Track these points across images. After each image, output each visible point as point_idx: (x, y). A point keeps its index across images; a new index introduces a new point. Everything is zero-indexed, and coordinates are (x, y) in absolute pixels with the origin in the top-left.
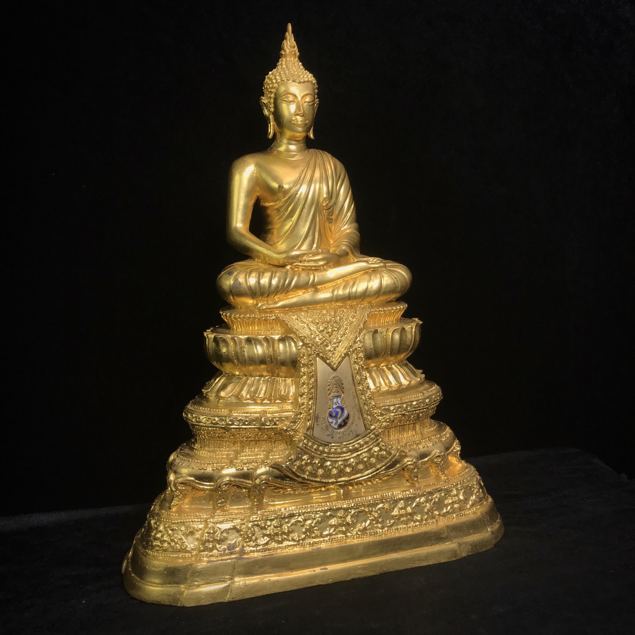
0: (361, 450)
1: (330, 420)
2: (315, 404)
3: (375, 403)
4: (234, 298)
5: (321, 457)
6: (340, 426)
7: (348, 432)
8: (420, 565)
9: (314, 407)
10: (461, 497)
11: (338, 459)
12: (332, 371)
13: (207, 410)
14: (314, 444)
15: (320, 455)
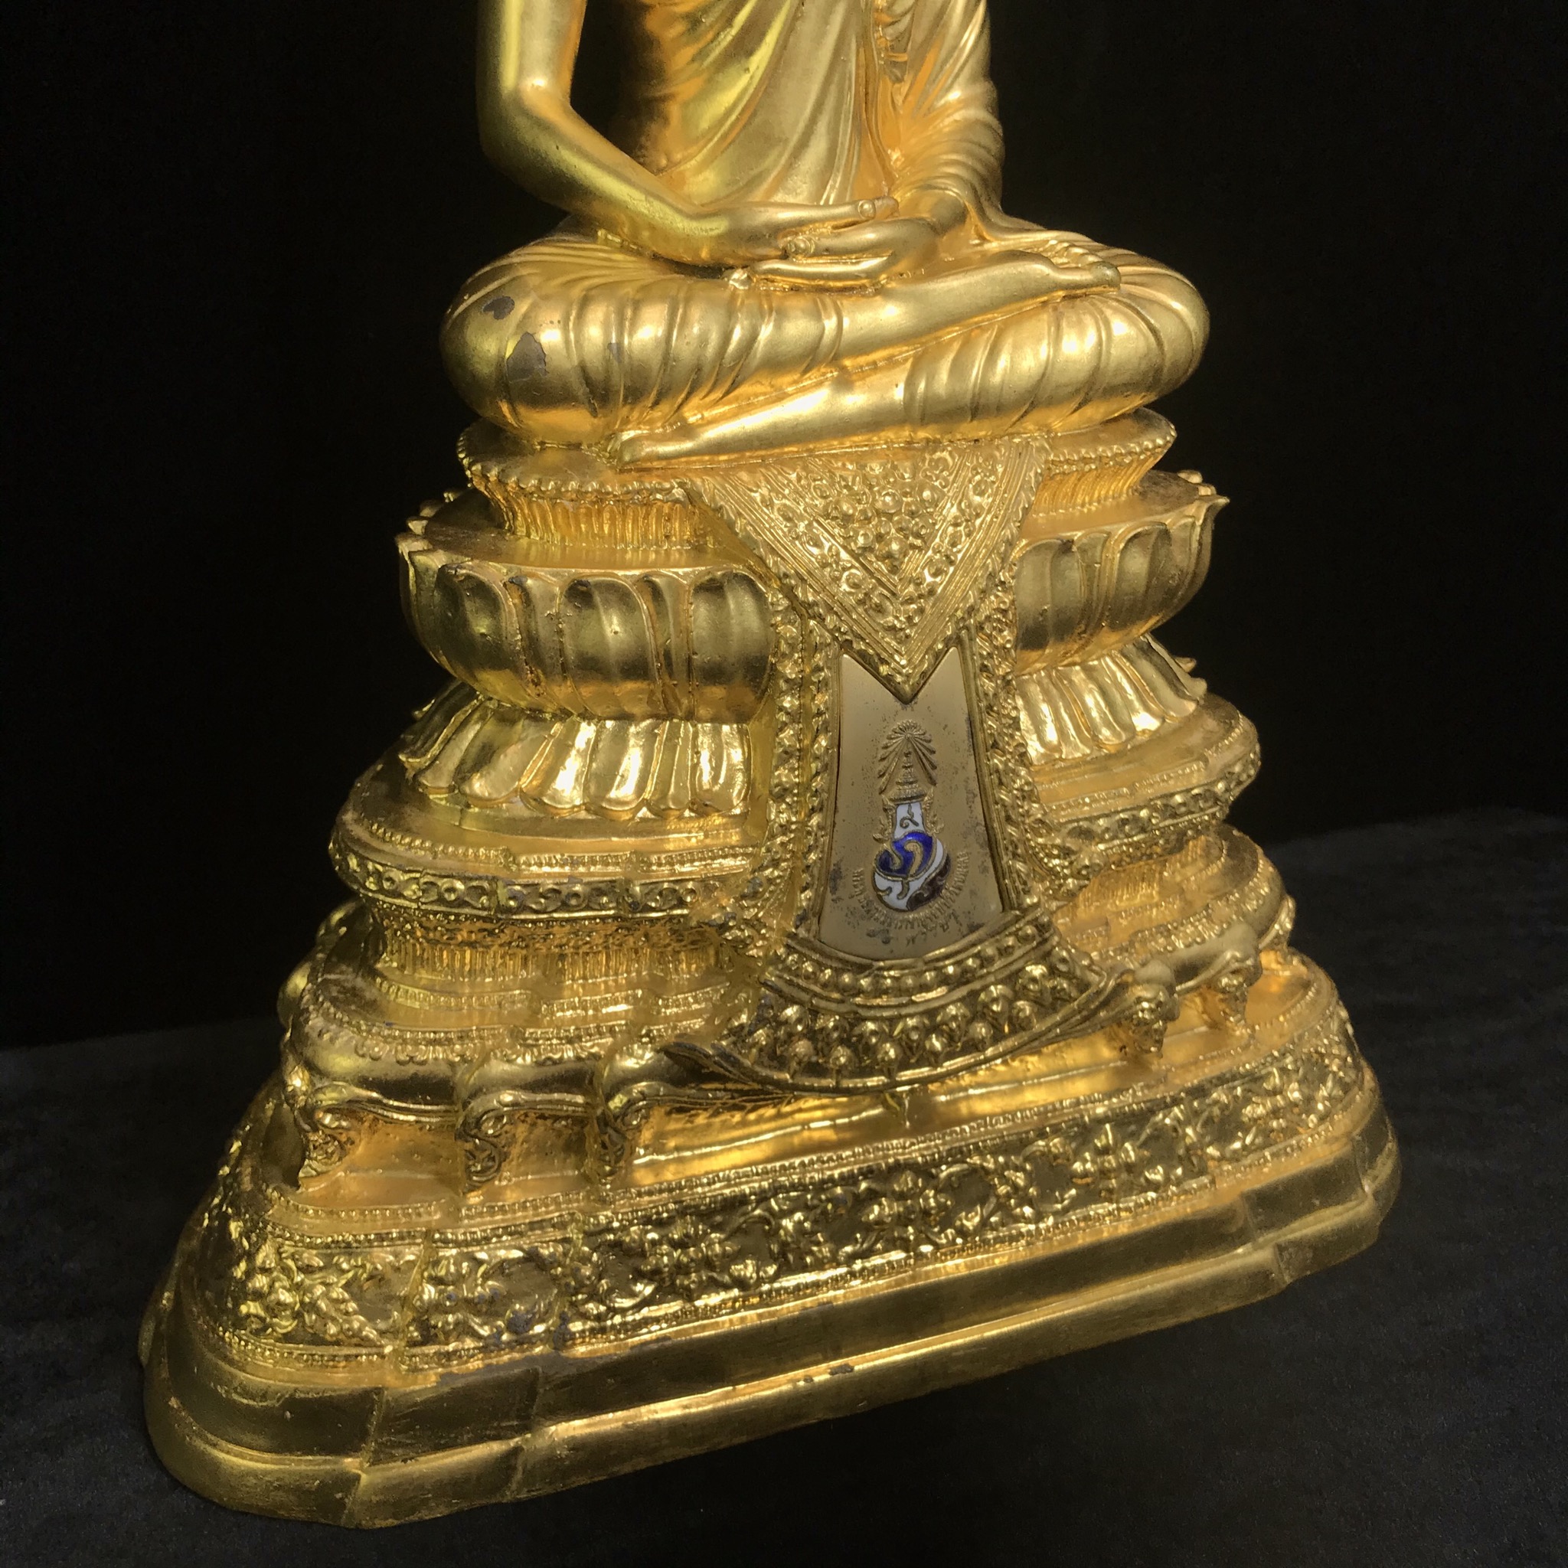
0: (982, 977)
1: (882, 882)
2: (829, 827)
3: (1045, 814)
4: (514, 411)
5: (843, 1008)
6: (916, 902)
7: (941, 921)
8: (1152, 1329)
9: (827, 839)
10: (1295, 1095)
11: (904, 1011)
12: (898, 705)
13: (421, 848)
14: (820, 966)
15: (842, 1002)
